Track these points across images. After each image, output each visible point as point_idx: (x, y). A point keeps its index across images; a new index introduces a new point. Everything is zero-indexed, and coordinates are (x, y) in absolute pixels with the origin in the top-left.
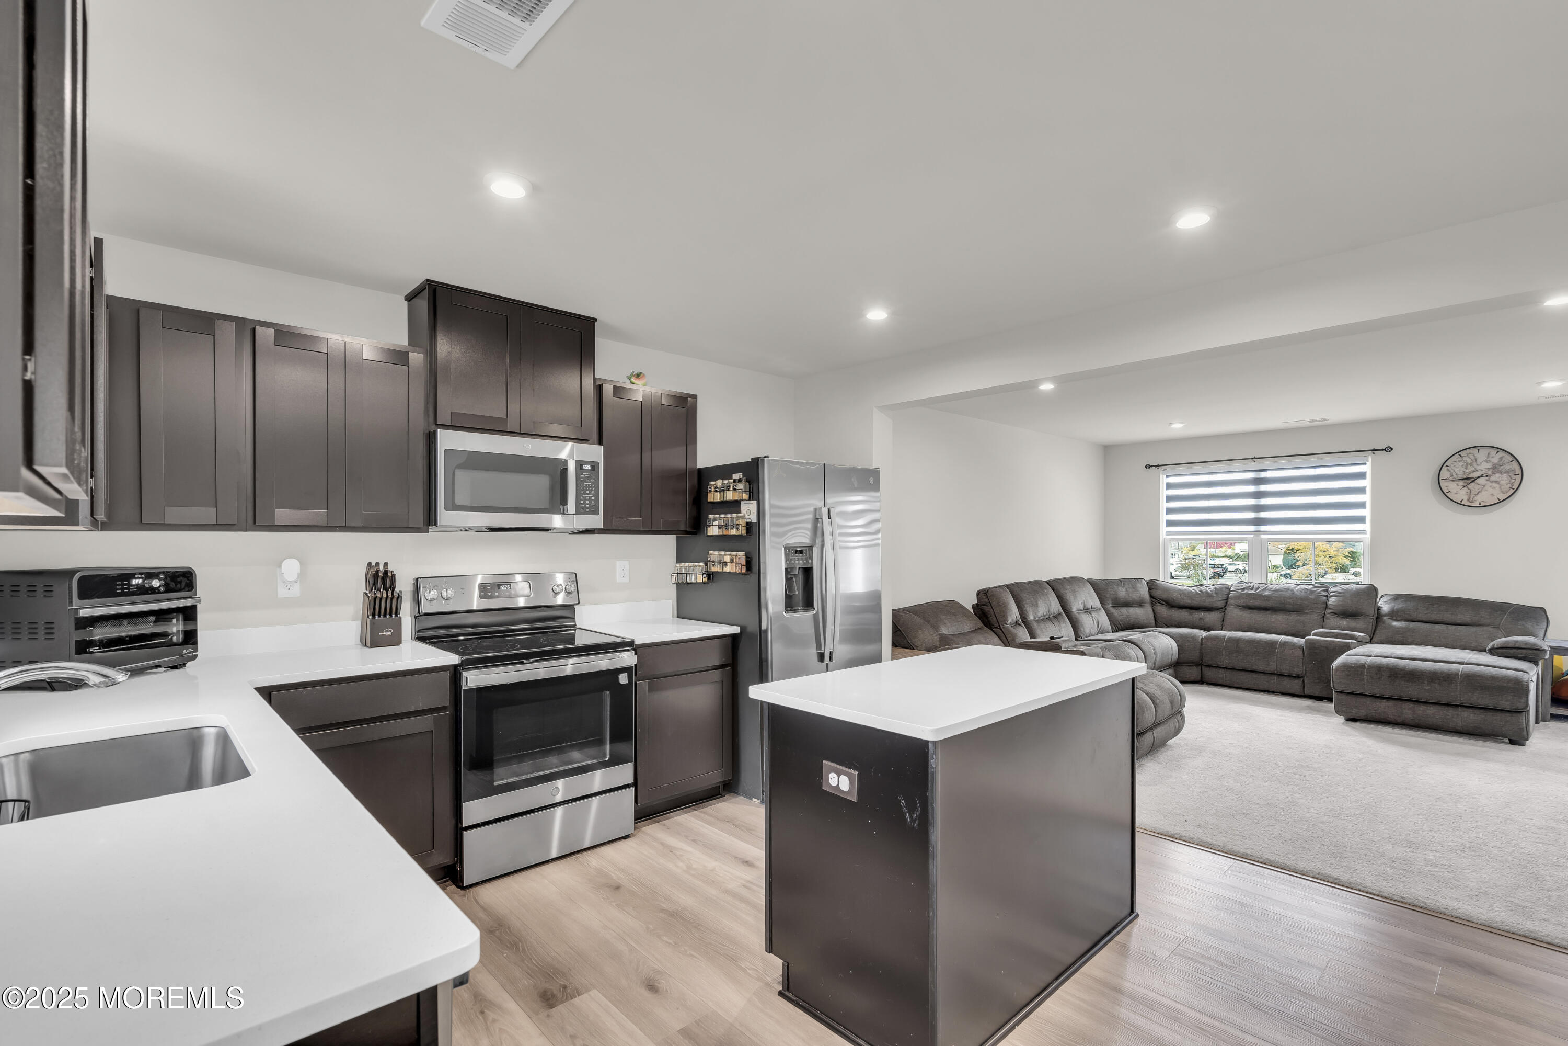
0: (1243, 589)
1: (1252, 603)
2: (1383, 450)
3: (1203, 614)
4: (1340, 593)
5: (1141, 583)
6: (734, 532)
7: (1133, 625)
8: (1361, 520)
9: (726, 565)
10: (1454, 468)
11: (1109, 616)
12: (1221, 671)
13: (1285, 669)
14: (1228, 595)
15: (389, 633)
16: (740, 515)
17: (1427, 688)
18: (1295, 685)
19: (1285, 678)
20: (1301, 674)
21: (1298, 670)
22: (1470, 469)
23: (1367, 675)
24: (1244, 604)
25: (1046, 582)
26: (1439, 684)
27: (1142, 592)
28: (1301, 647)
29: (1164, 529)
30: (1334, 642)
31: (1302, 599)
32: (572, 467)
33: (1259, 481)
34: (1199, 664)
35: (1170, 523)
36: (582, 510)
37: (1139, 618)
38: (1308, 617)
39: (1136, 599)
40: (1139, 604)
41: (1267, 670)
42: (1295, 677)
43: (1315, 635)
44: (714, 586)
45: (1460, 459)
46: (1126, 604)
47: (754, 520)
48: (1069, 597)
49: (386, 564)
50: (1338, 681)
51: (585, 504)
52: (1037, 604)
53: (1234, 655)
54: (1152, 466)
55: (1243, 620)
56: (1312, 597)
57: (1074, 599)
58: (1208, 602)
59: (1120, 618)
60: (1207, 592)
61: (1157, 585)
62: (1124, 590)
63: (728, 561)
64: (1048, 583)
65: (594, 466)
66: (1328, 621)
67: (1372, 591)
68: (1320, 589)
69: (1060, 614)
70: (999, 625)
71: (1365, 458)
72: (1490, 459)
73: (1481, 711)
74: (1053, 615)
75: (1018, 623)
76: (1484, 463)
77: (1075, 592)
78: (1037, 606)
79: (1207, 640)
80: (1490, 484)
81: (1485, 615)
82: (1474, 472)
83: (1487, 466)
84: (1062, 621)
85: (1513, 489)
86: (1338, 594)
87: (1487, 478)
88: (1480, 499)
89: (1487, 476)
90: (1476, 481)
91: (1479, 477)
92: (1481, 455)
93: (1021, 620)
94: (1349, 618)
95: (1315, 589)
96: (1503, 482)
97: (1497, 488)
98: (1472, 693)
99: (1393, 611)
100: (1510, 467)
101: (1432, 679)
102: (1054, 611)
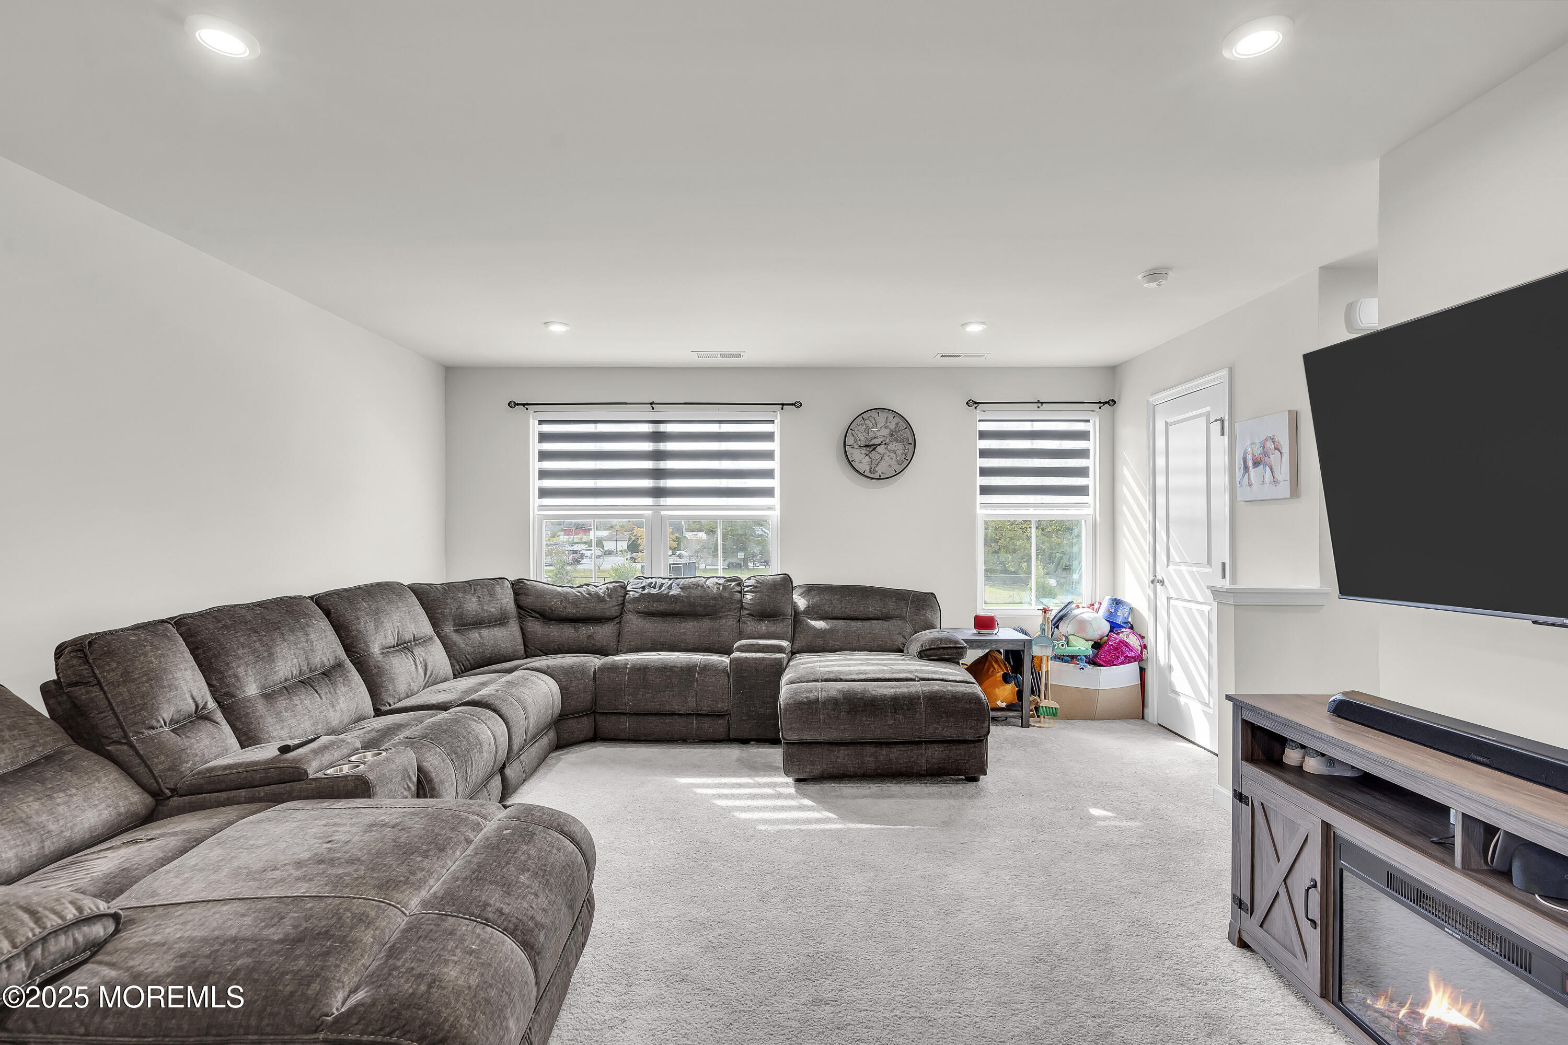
0: (644, 588)
1: (655, 606)
2: (792, 404)
3: (592, 629)
4: (755, 587)
5: (502, 586)
7: (490, 657)
8: (768, 492)
10: (858, 433)
11: (448, 647)
12: (623, 719)
13: (706, 706)
14: (624, 596)
17: (890, 722)
18: (719, 726)
19: (706, 719)
20: (727, 711)
21: (722, 706)
22: (872, 434)
23: (823, 714)
24: (646, 610)
25: (311, 598)
26: (904, 715)
27: (504, 601)
28: (725, 671)
29: (535, 501)
30: (763, 659)
31: (715, 599)
33: (658, 437)
34: (592, 711)
35: (544, 492)
37: (500, 645)
38: (723, 622)
39: (495, 613)
40: (500, 621)
41: (683, 710)
42: (720, 716)
43: (740, 649)
45: (862, 422)
46: (479, 623)
50: (789, 727)
52: (271, 655)
53: (641, 693)
54: (518, 404)
55: (645, 634)
56: (726, 594)
57: (377, 628)
58: (599, 609)
59: (469, 649)
60: (597, 594)
61: (526, 587)
62: (474, 600)
64: (318, 600)
66: (745, 625)
67: (786, 583)
68: (734, 584)
69: (339, 665)
70: (126, 736)
71: (774, 413)
72: (888, 424)
73: (946, 745)
74: (323, 673)
75: (200, 716)
76: (883, 428)
77: (377, 614)
78: (271, 657)
79: (603, 672)
80: (888, 453)
81: (892, 606)
82: (875, 438)
83: (887, 432)
84: (347, 681)
85: (907, 460)
86: (755, 589)
87: (885, 446)
88: (879, 469)
89: (885, 444)
90: (877, 449)
91: (879, 445)
92: (881, 418)
93: (212, 705)
94: (767, 620)
95: (729, 583)
96: (899, 452)
97: (894, 458)
98: (938, 723)
99: (809, 607)
100: (904, 435)
101: (895, 709)
102: (322, 662)
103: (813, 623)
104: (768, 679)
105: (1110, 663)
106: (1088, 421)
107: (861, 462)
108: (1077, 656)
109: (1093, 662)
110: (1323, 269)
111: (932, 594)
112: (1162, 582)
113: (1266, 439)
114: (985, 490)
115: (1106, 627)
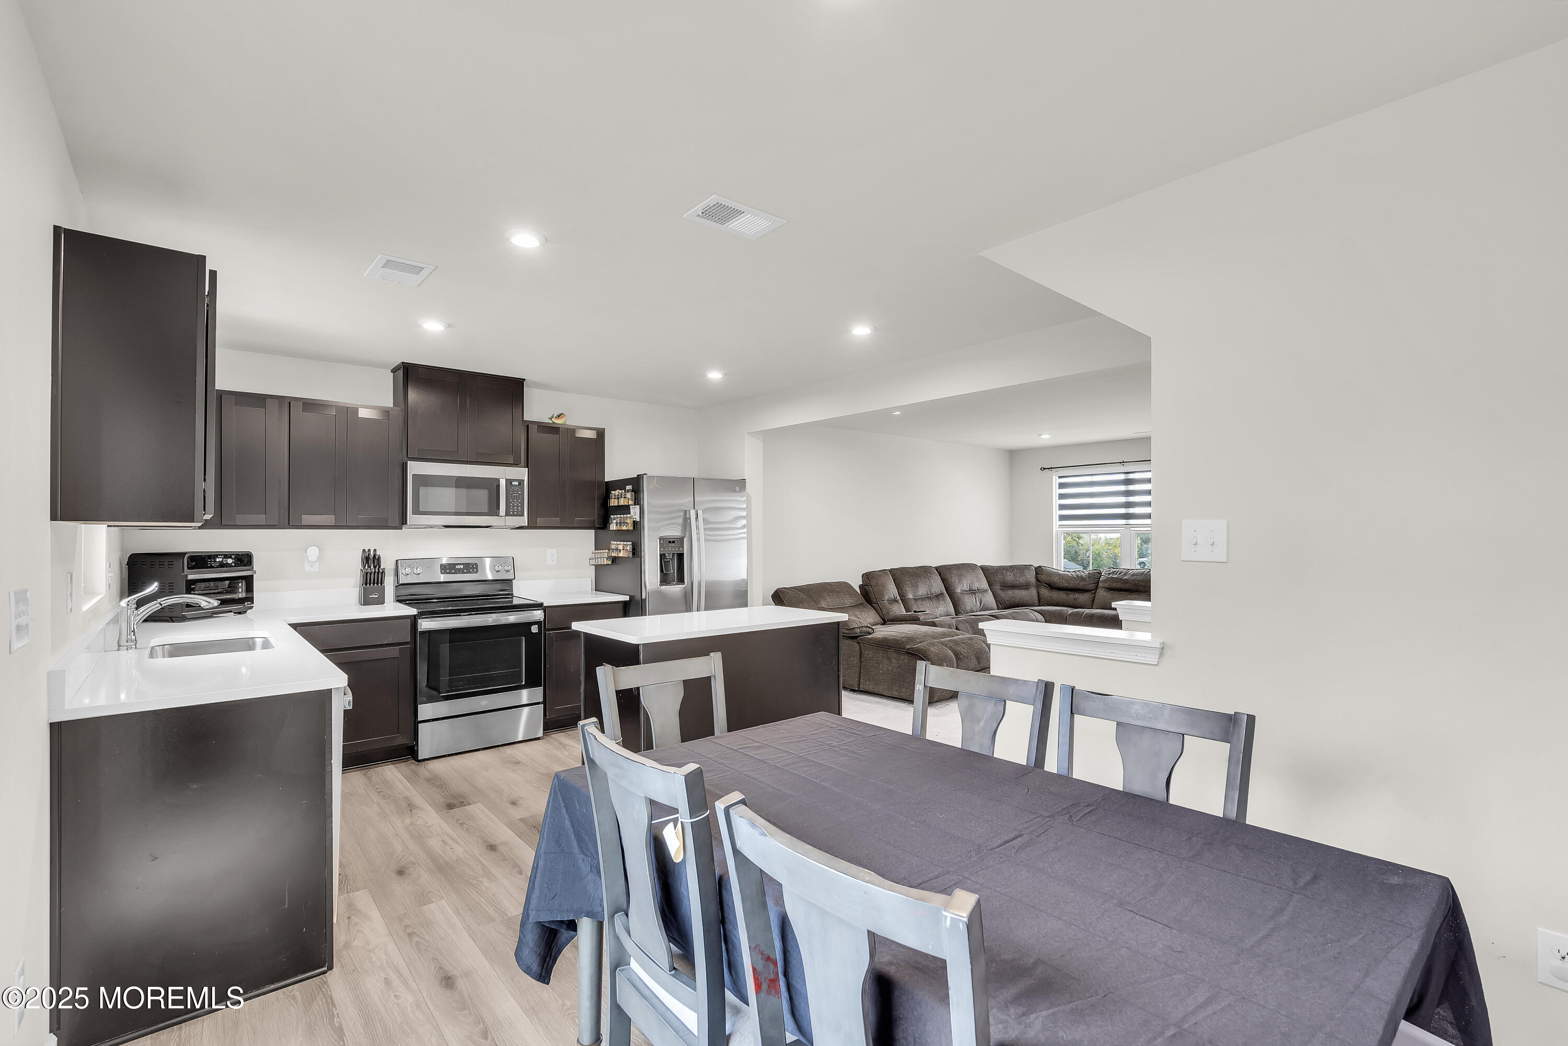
0: (1109, 574)
1: (1114, 585)
3: (1077, 595)
5: (1030, 570)
6: (624, 528)
7: (1018, 604)
9: (620, 551)
11: (996, 596)
14: (1100, 579)
15: (377, 596)
16: (628, 515)
24: (1109, 587)
25: (935, 568)
27: (1029, 577)
29: (1056, 523)
32: (503, 483)
33: (1128, 482)
35: (1062, 518)
36: (511, 513)
37: (1023, 598)
39: (1023, 582)
40: (1026, 586)
44: (615, 567)
46: (1014, 587)
47: (638, 520)
48: (954, 579)
49: (375, 550)
51: (513, 509)
52: (917, 585)
54: (1046, 469)
55: (1106, 600)
57: (959, 582)
58: (1081, 585)
59: (1006, 598)
60: (1081, 576)
61: (1043, 571)
62: (1012, 575)
63: (622, 549)
64: (937, 568)
65: (521, 482)
69: (942, 594)
70: (878, 602)
74: (935, 596)
75: (895, 601)
77: (960, 577)
78: (917, 586)
79: (1071, 616)
84: (944, 600)
93: (898, 598)
102: (935, 592)
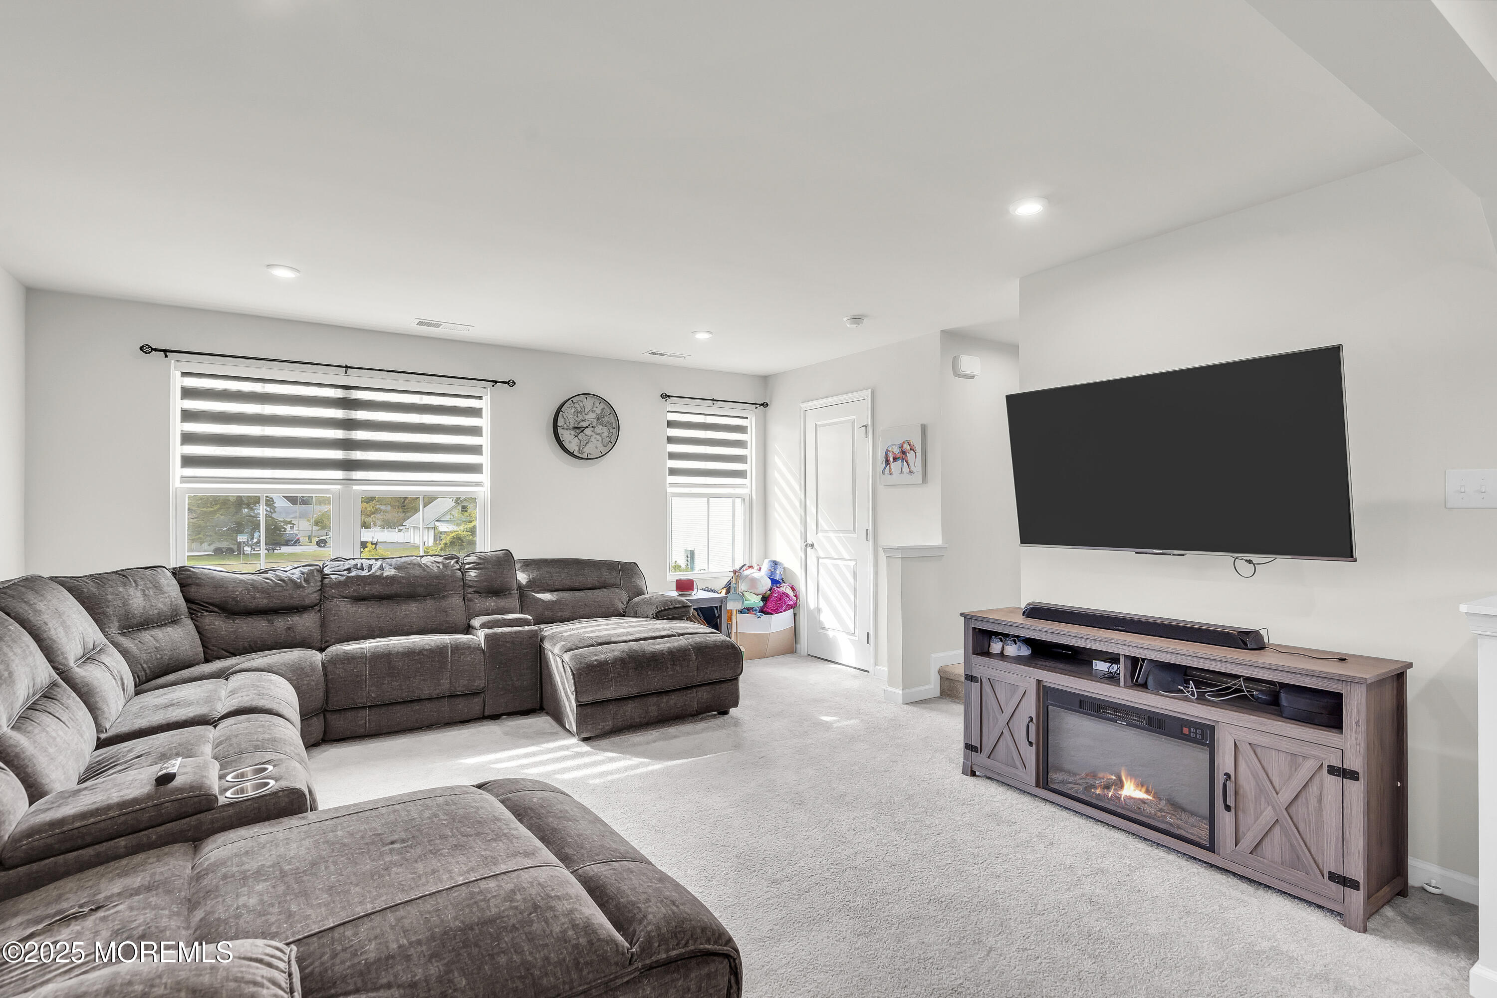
0: (349, 570)
1: (367, 590)
2: (506, 383)
3: (290, 620)
4: (479, 564)
5: (162, 576)
7: (168, 664)
8: (479, 468)
10: (567, 415)
11: (124, 653)
12: (362, 713)
13: (461, 686)
14: (323, 581)
17: (670, 673)
18: (475, 705)
19: (460, 699)
20: (483, 688)
21: (480, 684)
22: (580, 417)
23: (614, 673)
24: (354, 594)
26: (681, 666)
27: (170, 593)
28: (478, 648)
29: (178, 471)
30: (520, 632)
31: (436, 578)
33: (349, 404)
34: (322, 710)
35: (188, 461)
37: (179, 648)
38: (449, 601)
39: (165, 609)
40: (172, 619)
41: (435, 693)
42: (475, 694)
43: (482, 626)
45: (572, 405)
46: (149, 623)
50: (584, 689)
53: (386, 682)
54: (154, 350)
55: (359, 620)
56: (448, 572)
58: (296, 598)
59: (145, 657)
60: (291, 580)
61: (194, 576)
62: (139, 594)
66: (472, 603)
67: (507, 558)
68: (453, 562)
69: (55, 685)
71: (484, 390)
72: (595, 409)
73: (711, 686)
76: (590, 412)
79: (335, 664)
80: (595, 436)
81: (607, 575)
82: (583, 421)
83: (593, 416)
85: (612, 442)
86: (477, 566)
87: (592, 429)
88: (587, 450)
89: (592, 427)
90: (584, 431)
91: (587, 427)
92: (588, 403)
94: (493, 596)
95: (448, 561)
96: (604, 435)
97: (600, 440)
98: (707, 668)
99: (530, 581)
100: (609, 419)
101: (673, 661)
103: (538, 596)
104: (525, 651)
105: (776, 611)
106: (746, 418)
107: (570, 443)
108: (753, 608)
109: (763, 611)
110: (943, 332)
111: (635, 563)
112: (812, 546)
113: (904, 442)
114: (673, 472)
115: (769, 583)
